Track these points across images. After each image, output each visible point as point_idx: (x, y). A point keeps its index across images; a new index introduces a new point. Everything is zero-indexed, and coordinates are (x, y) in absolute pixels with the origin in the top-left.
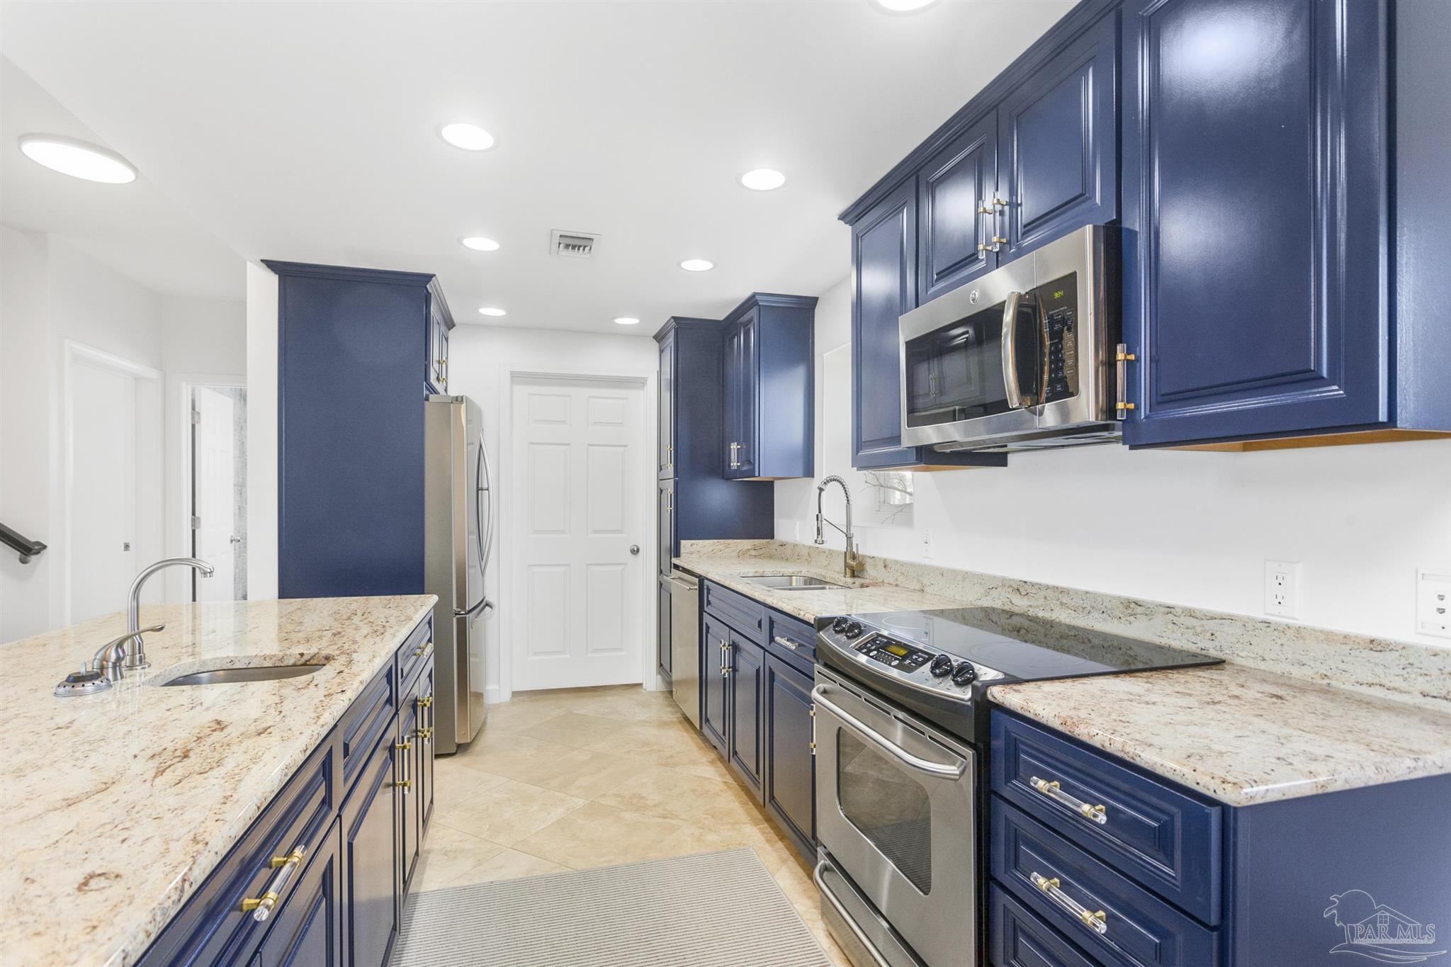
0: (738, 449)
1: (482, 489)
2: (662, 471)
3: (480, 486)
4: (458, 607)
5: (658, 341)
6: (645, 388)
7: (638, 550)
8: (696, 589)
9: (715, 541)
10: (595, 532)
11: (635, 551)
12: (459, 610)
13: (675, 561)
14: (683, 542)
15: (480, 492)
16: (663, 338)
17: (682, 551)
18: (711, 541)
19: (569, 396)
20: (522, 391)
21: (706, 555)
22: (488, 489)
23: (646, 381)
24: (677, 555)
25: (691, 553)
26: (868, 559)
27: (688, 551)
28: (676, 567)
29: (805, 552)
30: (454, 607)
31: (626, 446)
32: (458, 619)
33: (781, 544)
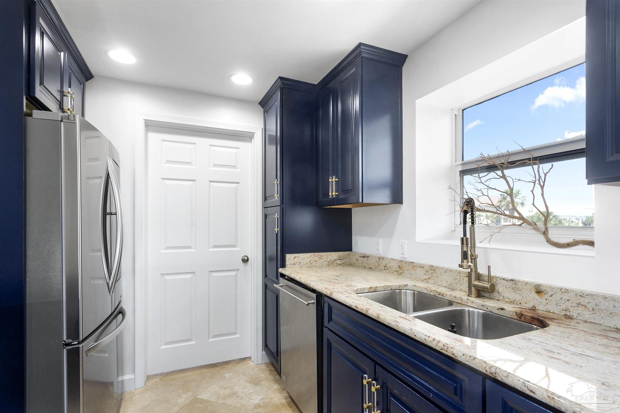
0: (336, 181)
1: (111, 214)
2: (266, 201)
3: (108, 211)
4: (67, 339)
5: (262, 107)
6: (253, 140)
7: (248, 260)
8: (313, 303)
9: (312, 254)
10: (215, 247)
11: (245, 260)
12: (70, 341)
13: (281, 270)
14: (288, 256)
15: (108, 217)
16: (265, 104)
17: (288, 262)
18: (309, 254)
19: (195, 144)
20: (155, 137)
21: (305, 266)
22: (116, 214)
23: (253, 135)
24: (283, 266)
25: (294, 264)
26: (499, 281)
27: (292, 262)
28: (283, 276)
29: (395, 265)
30: (65, 339)
31: (238, 183)
32: (68, 351)
33: (363, 255)
